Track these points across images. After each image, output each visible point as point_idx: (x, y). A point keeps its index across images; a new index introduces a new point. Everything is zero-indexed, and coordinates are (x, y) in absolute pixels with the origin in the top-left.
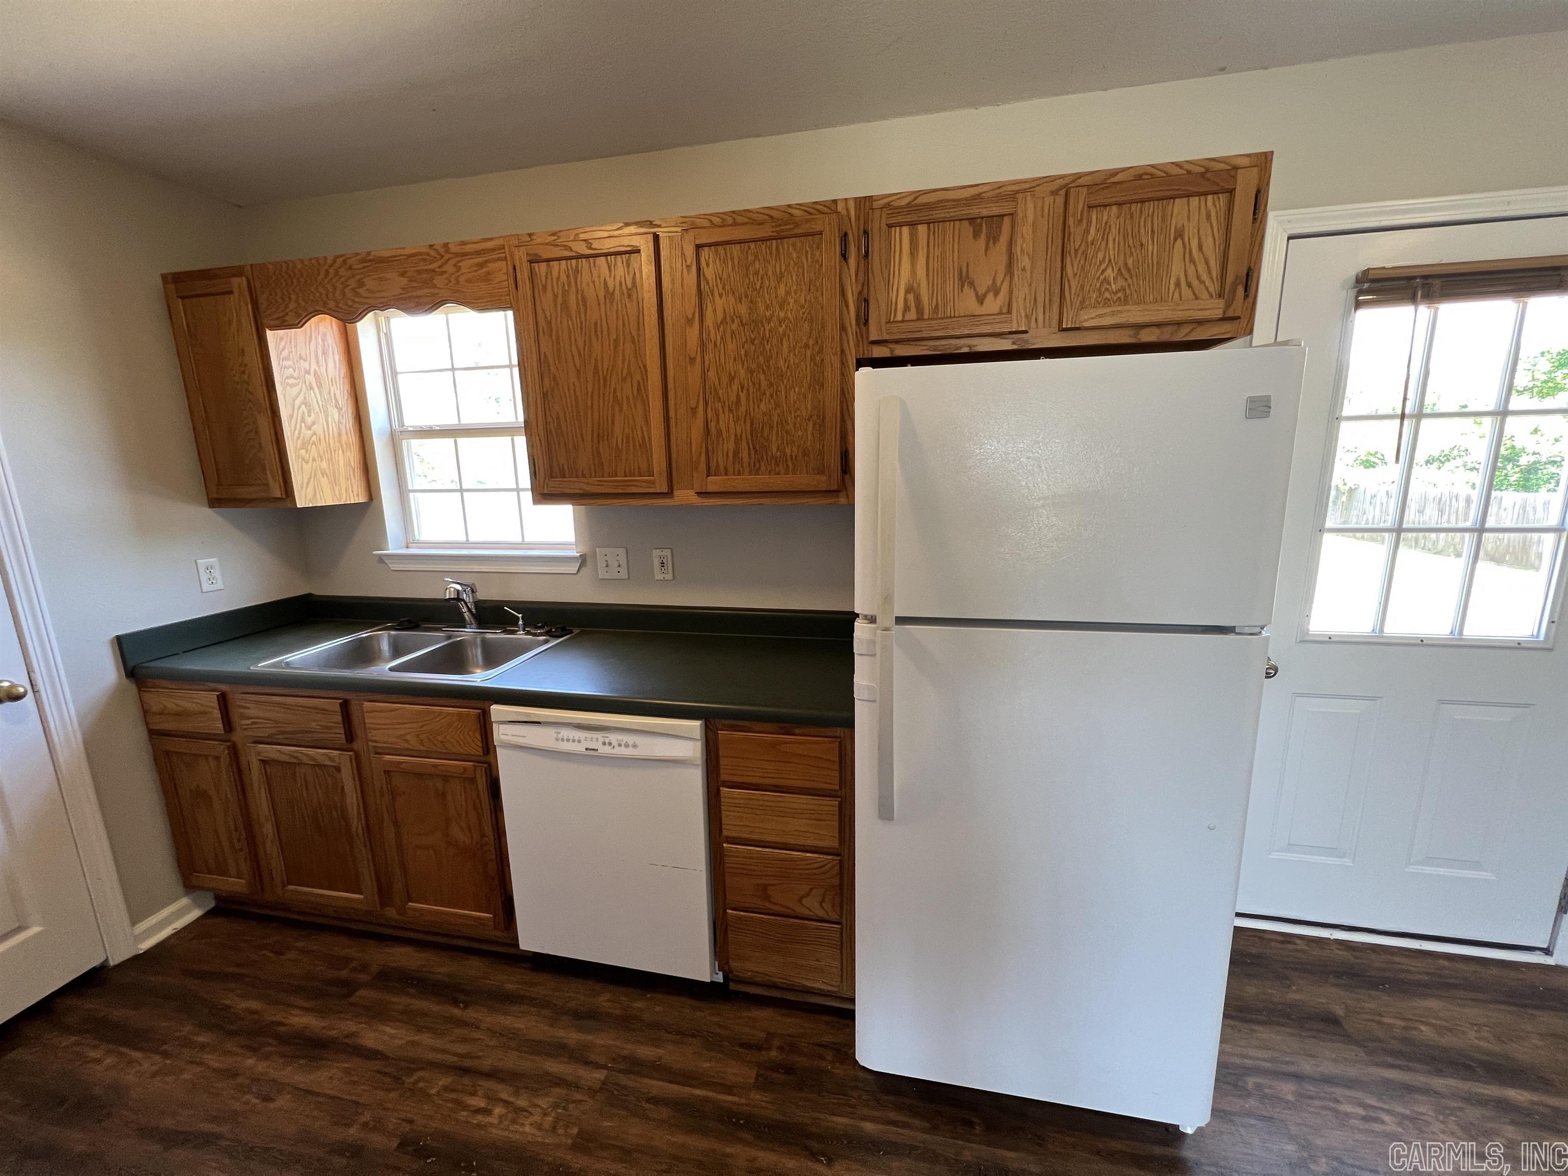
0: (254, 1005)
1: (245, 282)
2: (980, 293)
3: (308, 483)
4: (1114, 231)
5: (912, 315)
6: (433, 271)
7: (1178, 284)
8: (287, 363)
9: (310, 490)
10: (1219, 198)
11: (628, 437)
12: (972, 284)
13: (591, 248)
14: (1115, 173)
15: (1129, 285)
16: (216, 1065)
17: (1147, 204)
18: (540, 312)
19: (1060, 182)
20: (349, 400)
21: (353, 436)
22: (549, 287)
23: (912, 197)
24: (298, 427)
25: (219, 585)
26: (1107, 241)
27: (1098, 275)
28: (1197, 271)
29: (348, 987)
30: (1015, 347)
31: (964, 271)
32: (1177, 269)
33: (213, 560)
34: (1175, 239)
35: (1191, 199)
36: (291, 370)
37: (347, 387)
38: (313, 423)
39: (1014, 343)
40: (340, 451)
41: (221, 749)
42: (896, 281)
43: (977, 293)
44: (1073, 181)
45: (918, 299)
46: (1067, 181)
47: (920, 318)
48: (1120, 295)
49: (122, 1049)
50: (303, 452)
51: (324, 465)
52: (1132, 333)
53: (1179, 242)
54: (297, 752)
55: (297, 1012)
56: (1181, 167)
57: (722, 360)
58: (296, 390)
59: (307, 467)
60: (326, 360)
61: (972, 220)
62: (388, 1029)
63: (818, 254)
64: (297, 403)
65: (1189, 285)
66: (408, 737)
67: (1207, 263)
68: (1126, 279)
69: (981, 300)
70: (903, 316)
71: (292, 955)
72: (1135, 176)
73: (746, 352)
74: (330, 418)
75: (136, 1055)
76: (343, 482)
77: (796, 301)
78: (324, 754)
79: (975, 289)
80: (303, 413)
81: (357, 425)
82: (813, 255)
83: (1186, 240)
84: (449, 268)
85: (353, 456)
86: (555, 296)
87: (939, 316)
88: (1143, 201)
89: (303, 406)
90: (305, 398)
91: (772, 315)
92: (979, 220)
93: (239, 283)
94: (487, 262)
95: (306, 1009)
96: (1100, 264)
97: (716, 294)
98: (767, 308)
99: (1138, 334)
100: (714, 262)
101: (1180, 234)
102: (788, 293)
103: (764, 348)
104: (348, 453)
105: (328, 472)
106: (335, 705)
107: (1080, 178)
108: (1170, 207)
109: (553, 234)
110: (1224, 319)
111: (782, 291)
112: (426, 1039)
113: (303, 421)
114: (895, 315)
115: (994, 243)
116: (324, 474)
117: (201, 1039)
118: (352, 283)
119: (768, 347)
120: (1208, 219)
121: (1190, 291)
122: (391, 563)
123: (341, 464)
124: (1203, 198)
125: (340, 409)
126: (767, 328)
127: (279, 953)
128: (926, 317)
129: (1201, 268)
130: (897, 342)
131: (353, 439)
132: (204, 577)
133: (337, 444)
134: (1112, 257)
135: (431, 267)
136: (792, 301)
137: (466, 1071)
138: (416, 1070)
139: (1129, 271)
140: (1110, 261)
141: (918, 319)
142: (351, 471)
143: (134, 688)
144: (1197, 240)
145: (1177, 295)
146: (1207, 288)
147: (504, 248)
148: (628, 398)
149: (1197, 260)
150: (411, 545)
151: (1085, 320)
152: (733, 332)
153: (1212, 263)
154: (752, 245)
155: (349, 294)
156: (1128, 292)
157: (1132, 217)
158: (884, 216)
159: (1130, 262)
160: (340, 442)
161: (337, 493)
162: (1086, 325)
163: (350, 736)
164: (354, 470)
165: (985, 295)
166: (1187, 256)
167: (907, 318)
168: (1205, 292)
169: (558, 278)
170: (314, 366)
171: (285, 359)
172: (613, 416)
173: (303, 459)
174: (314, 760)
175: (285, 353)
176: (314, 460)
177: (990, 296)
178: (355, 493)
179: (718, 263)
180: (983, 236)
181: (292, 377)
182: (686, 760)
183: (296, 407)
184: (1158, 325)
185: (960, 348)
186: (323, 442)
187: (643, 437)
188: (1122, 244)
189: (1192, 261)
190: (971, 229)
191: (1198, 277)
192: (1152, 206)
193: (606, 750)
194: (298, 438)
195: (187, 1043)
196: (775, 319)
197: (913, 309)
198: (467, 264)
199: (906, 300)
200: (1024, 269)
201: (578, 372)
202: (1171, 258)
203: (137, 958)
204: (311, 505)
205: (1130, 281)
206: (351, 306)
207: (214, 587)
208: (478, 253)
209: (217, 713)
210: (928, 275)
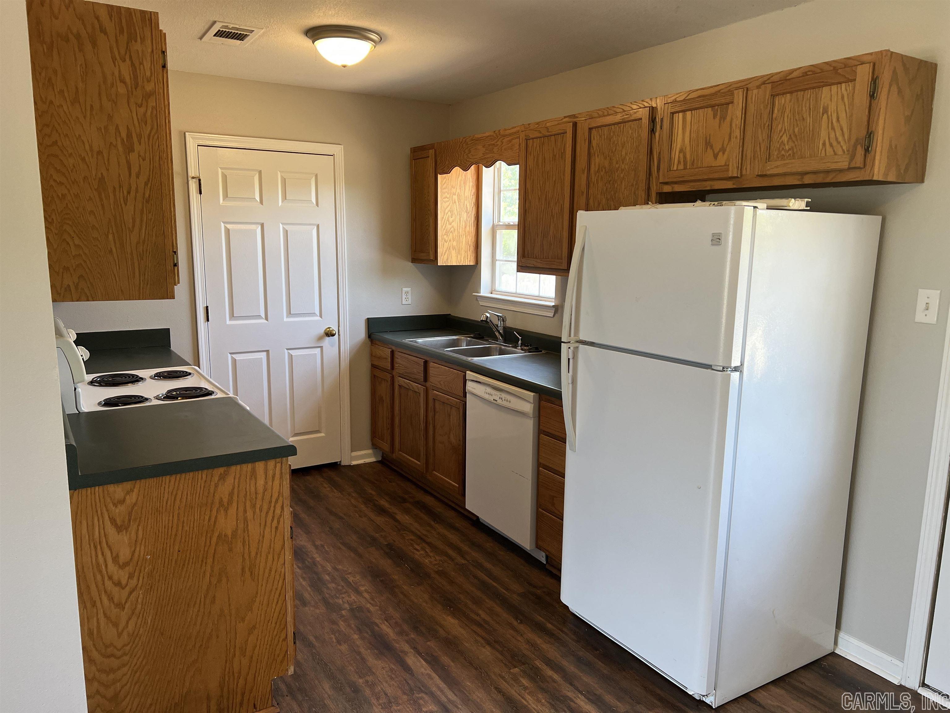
0: (373, 493)
1: (434, 152)
2: (715, 153)
3: (445, 253)
4: (788, 110)
5: (681, 167)
6: (494, 144)
7: (824, 144)
8: (445, 191)
9: (446, 256)
10: (849, 85)
11: (555, 236)
12: (712, 147)
13: (548, 132)
14: (792, 71)
15: (796, 146)
16: (353, 503)
17: (806, 91)
18: (528, 166)
19: (761, 80)
20: (474, 207)
21: (473, 228)
22: (532, 152)
23: (686, 95)
24: (445, 224)
25: (409, 302)
26: (784, 118)
27: (778, 140)
28: (836, 135)
29: (404, 501)
30: (735, 186)
31: (708, 138)
32: (824, 134)
33: (409, 289)
34: (823, 114)
35: (832, 87)
36: (446, 193)
37: (474, 200)
38: (453, 221)
39: (734, 184)
40: (464, 236)
41: (389, 376)
42: (675, 145)
43: (714, 152)
44: (769, 79)
45: (685, 157)
46: (765, 78)
47: (685, 168)
48: (790, 152)
49: (333, 488)
50: (445, 236)
51: (455, 243)
52: (800, 177)
53: (825, 116)
54: (409, 383)
55: (384, 500)
56: (831, 66)
57: (596, 193)
58: (448, 203)
59: (446, 245)
60: (465, 186)
61: (712, 106)
62: (406, 517)
63: (640, 131)
64: (446, 211)
65: (831, 145)
66: (442, 383)
67: (842, 130)
68: (794, 142)
69: (716, 156)
70: (677, 167)
71: (394, 484)
72: (803, 73)
73: (606, 188)
74: (462, 219)
75: (335, 491)
76: (463, 253)
77: (629, 159)
78: (417, 386)
79: (713, 150)
80: (449, 216)
81: (476, 221)
82: (638, 131)
83: (830, 113)
84: (499, 143)
85: (471, 239)
86: (534, 157)
87: (695, 167)
88: (804, 90)
89: (449, 212)
90: (451, 208)
91: (619, 167)
92: (716, 107)
93: (432, 152)
94: (512, 139)
95: (387, 501)
96: (780, 132)
97: (596, 155)
98: (617, 163)
99: (802, 178)
100: (597, 137)
101: (825, 111)
102: (626, 154)
103: (614, 186)
104: (469, 238)
105: (456, 247)
106: (422, 362)
107: (772, 77)
108: (820, 92)
109: (537, 124)
110: (850, 169)
111: (623, 153)
112: (416, 525)
113: (448, 220)
114: (673, 167)
115: (724, 121)
116: (454, 248)
117: (353, 495)
118: (467, 151)
119: (616, 186)
120: (842, 100)
121: (831, 150)
122: (480, 301)
123: (464, 243)
124: (839, 85)
125: (468, 213)
126: (616, 174)
127: (390, 482)
128: (688, 167)
129: (838, 133)
130: (676, 183)
131: (472, 230)
132: (404, 297)
133: (463, 232)
134: (787, 129)
135: (493, 142)
136: (628, 158)
137: (421, 539)
138: (406, 531)
139: (796, 136)
140: (785, 130)
141: (684, 169)
142: (469, 247)
143: (370, 343)
144: (836, 114)
145: (823, 152)
146: (842, 147)
147: (519, 132)
148: (557, 214)
149: (836, 128)
150: (494, 292)
151: (769, 170)
152: (602, 177)
153: (845, 130)
154: (613, 127)
155: (465, 157)
156: (795, 150)
157: (798, 101)
158: (670, 108)
159: (796, 130)
160: (465, 231)
161: (459, 259)
162: (768, 173)
163: (426, 379)
164: (470, 246)
165: (718, 154)
166: (830, 125)
167: (679, 168)
168: (840, 149)
169: (536, 148)
170: (458, 191)
171: (445, 189)
172: (550, 224)
173: (445, 240)
174: (413, 388)
175: (444, 186)
176: (450, 241)
177: (721, 154)
178: (469, 259)
179: (598, 137)
180: (718, 117)
181: (446, 197)
182: (526, 413)
183: (446, 213)
184: (814, 173)
185: (706, 187)
186: (456, 230)
187: (561, 236)
188: (792, 118)
189: (833, 128)
190: (713, 113)
191: (837, 139)
192: (809, 93)
193: (499, 401)
194: (444, 229)
195: (349, 494)
196: (620, 169)
197: (682, 163)
198: (506, 139)
199: (679, 157)
200: (736, 138)
201: (539, 199)
202: (820, 127)
203: (350, 466)
204: (445, 265)
205: (796, 142)
206: (465, 163)
207: (407, 303)
208: (510, 135)
209: (389, 360)
210: (690, 142)
